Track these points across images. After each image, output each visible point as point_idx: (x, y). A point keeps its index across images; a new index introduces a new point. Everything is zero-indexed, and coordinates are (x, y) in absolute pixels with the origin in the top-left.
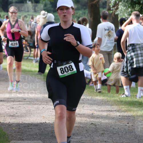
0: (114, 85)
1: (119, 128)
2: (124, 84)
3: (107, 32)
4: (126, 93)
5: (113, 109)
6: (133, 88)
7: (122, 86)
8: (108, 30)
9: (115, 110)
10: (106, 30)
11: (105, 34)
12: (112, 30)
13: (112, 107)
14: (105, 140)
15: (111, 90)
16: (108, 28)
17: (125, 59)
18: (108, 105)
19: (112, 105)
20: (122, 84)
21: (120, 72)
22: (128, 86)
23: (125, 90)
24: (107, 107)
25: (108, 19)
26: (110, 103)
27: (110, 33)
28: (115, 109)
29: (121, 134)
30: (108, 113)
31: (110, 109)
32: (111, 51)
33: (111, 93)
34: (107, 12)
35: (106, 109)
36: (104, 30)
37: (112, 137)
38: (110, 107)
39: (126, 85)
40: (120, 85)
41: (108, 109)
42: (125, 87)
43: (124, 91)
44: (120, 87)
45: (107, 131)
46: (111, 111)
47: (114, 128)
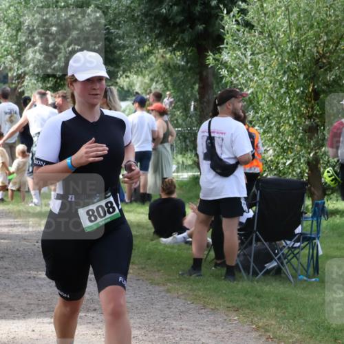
0: (19, 190)
1: (24, 249)
2: (31, 189)
3: (8, 116)
4: (35, 200)
5: (16, 223)
6: (44, 193)
7: (29, 191)
8: (10, 113)
9: (20, 225)
10: (6, 113)
11: (6, 119)
12: (16, 113)
13: (16, 220)
14: (5, 266)
15: (14, 197)
16: (9, 111)
17: (31, 155)
18: (10, 217)
19: (15, 218)
20: (29, 189)
21: (27, 172)
22: (38, 191)
23: (34, 197)
24: (8, 220)
25: (9, 97)
26: (13, 215)
27: (13, 118)
28: (19, 223)
29: (27, 257)
30: (11, 229)
31: (13, 223)
32: (14, 143)
33: (14, 201)
34: (8, 89)
35: (6, 224)
36: (3, 114)
37: (15, 262)
38: (12, 220)
39: (34, 189)
40: (27, 189)
41: (9, 223)
42: (32, 192)
43: (32, 198)
44: (26, 192)
45: (8, 254)
46: (14, 226)
47: (17, 250)
